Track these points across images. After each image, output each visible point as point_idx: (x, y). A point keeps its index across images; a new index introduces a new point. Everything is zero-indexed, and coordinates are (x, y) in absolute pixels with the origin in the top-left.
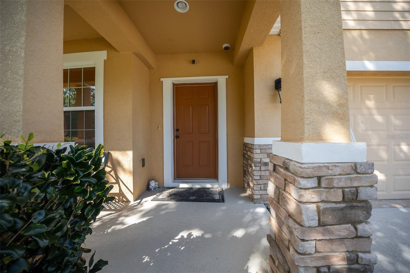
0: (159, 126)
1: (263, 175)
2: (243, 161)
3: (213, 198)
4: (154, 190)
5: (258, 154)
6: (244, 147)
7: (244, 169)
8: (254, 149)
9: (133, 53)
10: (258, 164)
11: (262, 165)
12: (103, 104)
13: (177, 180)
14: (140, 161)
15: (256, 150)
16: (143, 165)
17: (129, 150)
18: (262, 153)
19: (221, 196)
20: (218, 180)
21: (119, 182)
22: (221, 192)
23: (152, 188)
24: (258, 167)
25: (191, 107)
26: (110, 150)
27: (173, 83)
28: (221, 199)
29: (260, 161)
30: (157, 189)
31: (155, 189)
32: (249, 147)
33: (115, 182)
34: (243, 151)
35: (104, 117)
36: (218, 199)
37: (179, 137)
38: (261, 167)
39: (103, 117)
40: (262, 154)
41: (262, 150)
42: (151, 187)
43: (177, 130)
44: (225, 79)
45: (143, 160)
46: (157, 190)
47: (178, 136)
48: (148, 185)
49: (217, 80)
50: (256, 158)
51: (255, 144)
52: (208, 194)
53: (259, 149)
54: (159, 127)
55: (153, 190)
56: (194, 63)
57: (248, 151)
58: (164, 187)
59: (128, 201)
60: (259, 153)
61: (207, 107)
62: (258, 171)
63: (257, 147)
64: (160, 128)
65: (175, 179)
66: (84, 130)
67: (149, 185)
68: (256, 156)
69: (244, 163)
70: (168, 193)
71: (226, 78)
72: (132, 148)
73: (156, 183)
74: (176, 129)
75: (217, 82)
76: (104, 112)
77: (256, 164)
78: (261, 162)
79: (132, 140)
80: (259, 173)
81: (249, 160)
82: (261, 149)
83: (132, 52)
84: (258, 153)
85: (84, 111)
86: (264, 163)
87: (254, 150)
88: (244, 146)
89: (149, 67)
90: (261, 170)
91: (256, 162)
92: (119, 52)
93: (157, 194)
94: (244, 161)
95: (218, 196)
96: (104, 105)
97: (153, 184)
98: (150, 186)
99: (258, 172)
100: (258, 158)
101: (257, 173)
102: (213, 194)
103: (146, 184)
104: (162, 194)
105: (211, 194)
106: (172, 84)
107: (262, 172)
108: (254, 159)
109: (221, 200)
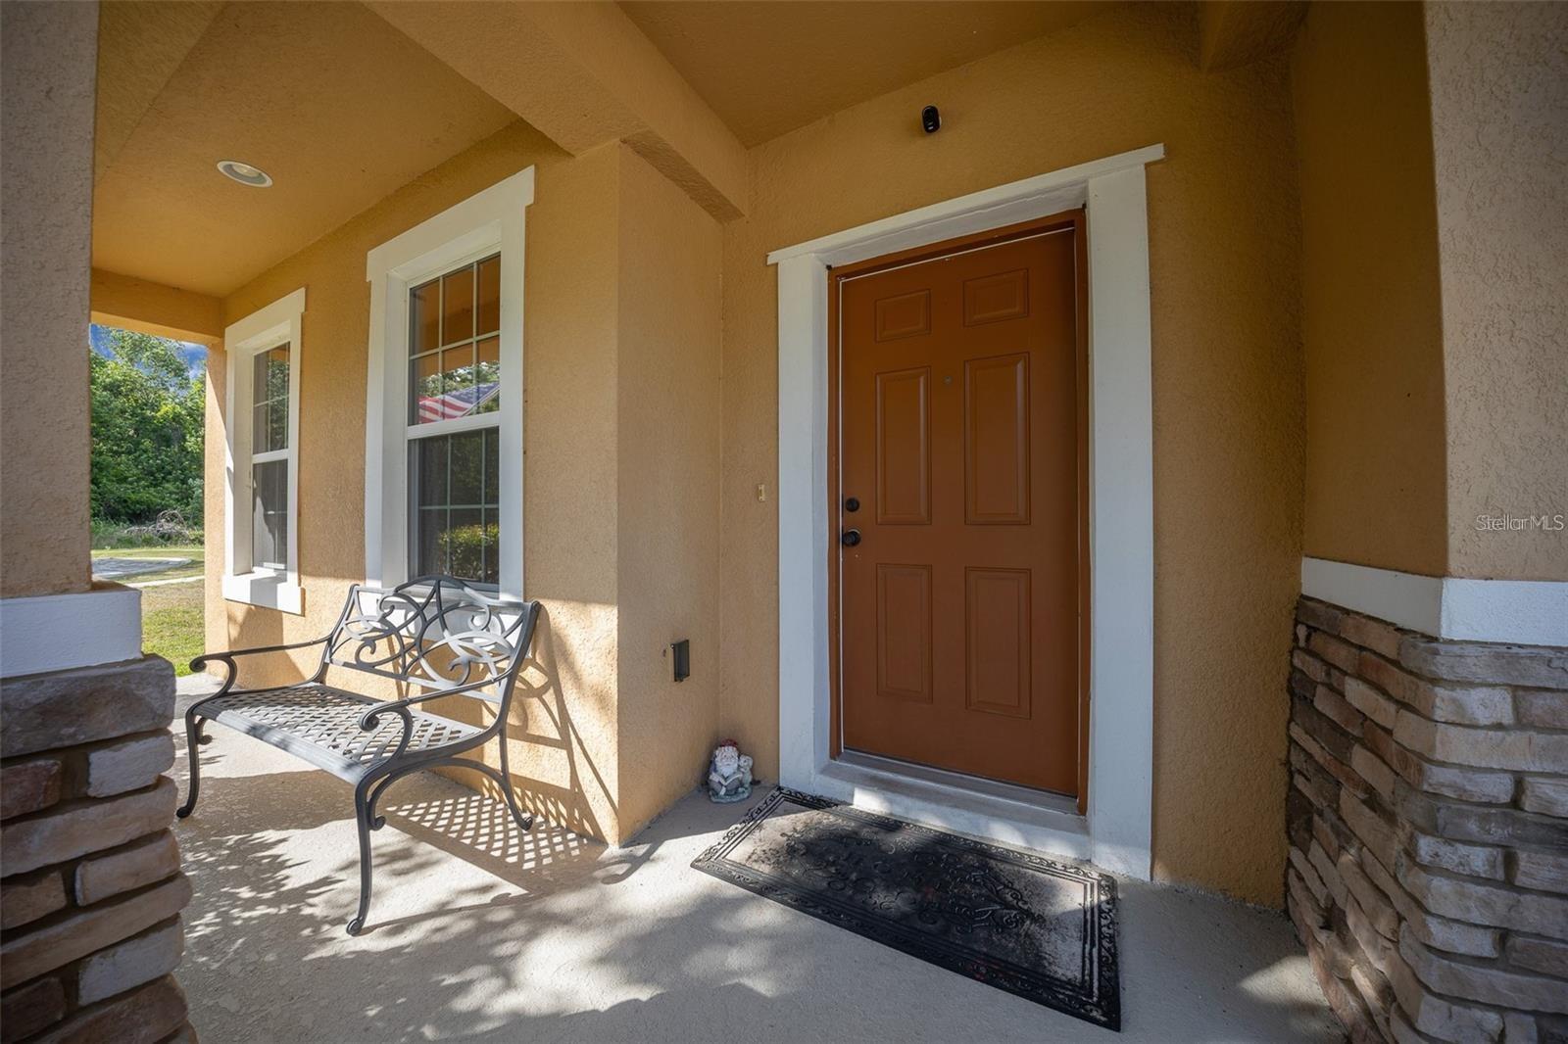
0: (762, 487)
1: (1538, 936)
2: (1288, 729)
3: (1039, 957)
4: (728, 799)
5: (1481, 733)
6: (1302, 631)
7: (1291, 787)
8: (1435, 681)
9: (624, 142)
10: (1484, 819)
11: (1525, 840)
12: (521, 397)
13: (847, 761)
14: (665, 651)
15: (1459, 694)
16: (681, 672)
17: (604, 601)
18: (1532, 726)
19: (1095, 951)
20: (1082, 810)
21: (570, 743)
22: (1101, 911)
23: (720, 782)
24: (1484, 845)
25: (922, 380)
26: (544, 597)
27: (829, 267)
28: (1096, 984)
29: (1505, 798)
30: (746, 795)
31: (733, 791)
32: (1361, 648)
33: (558, 737)
34: (1291, 653)
35: (525, 453)
36: (1068, 983)
37: (855, 543)
38: (1522, 856)
39: (522, 451)
40: (1533, 733)
41: (1540, 704)
42: (715, 778)
43: (852, 505)
44: (1143, 167)
45: (681, 650)
46: (744, 799)
47: (852, 532)
48: (710, 765)
49: (1085, 192)
50: (1460, 766)
51: (1444, 634)
52: (1007, 906)
53: (1493, 686)
54: (758, 493)
55: (725, 795)
56: (936, 126)
57: (1345, 673)
58: (780, 789)
59: (599, 840)
60: (1499, 727)
61: (1020, 366)
62: (1476, 879)
63: (1475, 666)
64: (763, 498)
65: (835, 754)
66: (448, 507)
67: (712, 767)
68: (1455, 746)
69: (1291, 741)
70: (783, 835)
71: (1147, 165)
72: (615, 593)
73: (743, 759)
74: (847, 498)
75: (1084, 206)
76: (525, 431)
77: (1462, 814)
78: (1516, 803)
79: (616, 553)
80: (1487, 904)
81: (1357, 749)
82: (1515, 688)
83: (617, 140)
84: (1483, 721)
85: (484, 432)
86: (1553, 826)
87: (1440, 691)
88: (1297, 622)
89: (718, 207)
90: (1521, 880)
91: (1460, 800)
92: (569, 154)
93: (733, 827)
94: (1296, 732)
95: (1077, 947)
96: (525, 401)
97: (728, 765)
98: (716, 771)
99: (1482, 890)
100: (1491, 770)
101: (1462, 895)
102: (1039, 920)
103: (702, 758)
104: (757, 833)
105: (1029, 914)
106: (826, 273)
107: (1527, 898)
108: (1435, 769)
109: (1098, 1005)
